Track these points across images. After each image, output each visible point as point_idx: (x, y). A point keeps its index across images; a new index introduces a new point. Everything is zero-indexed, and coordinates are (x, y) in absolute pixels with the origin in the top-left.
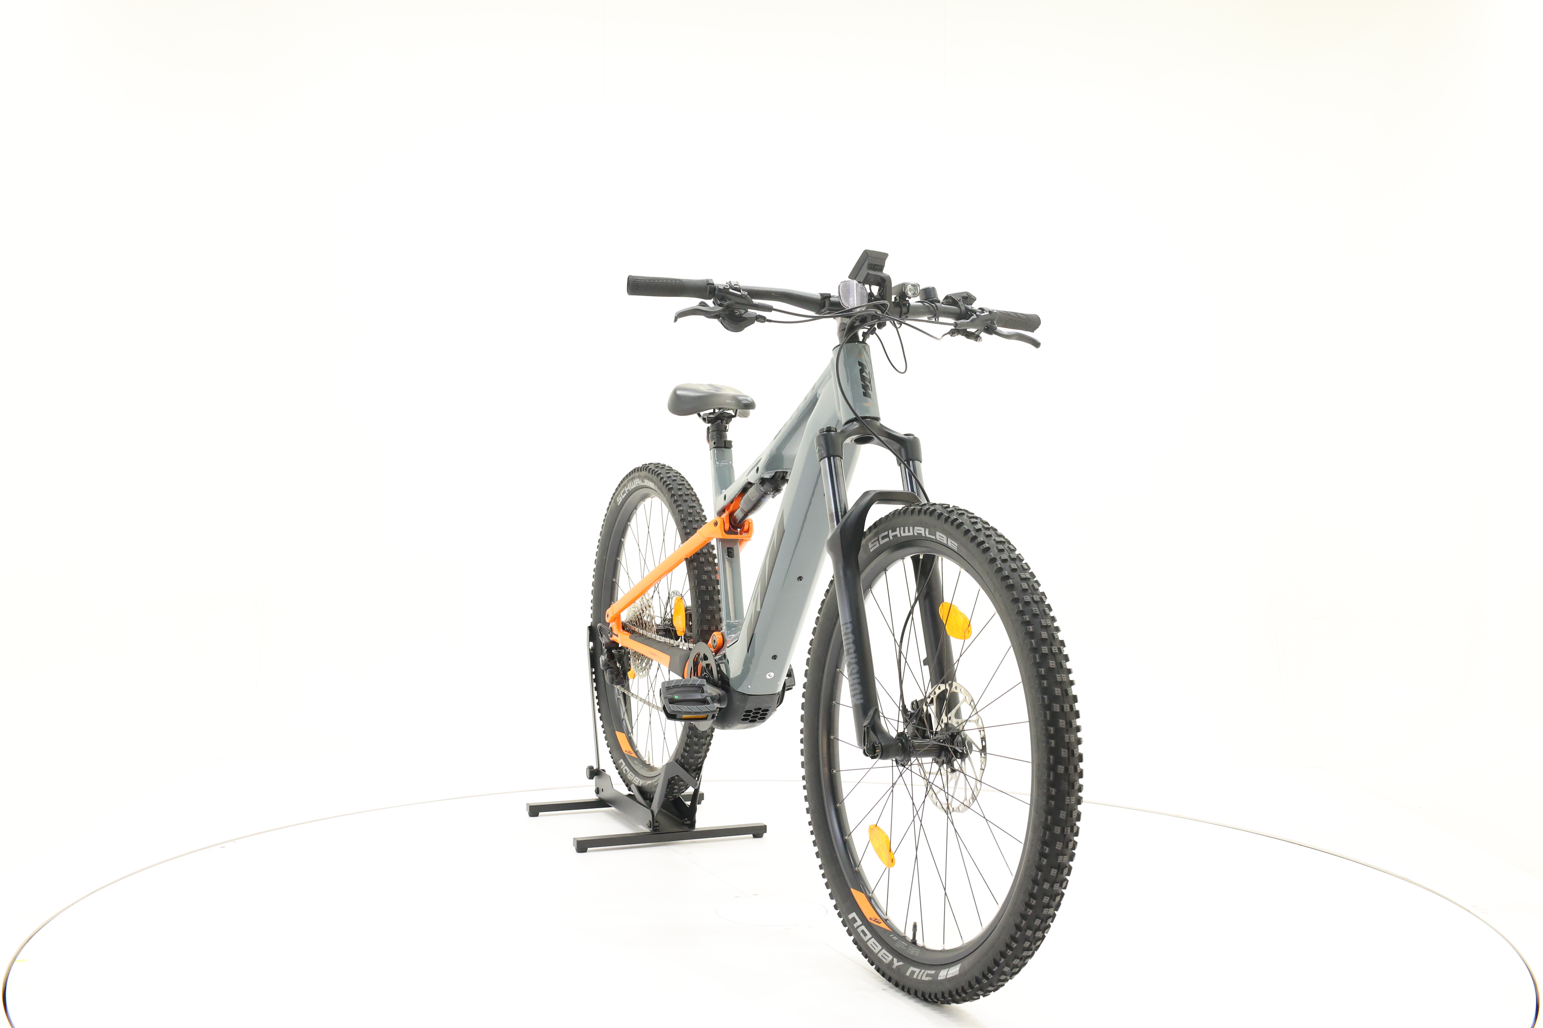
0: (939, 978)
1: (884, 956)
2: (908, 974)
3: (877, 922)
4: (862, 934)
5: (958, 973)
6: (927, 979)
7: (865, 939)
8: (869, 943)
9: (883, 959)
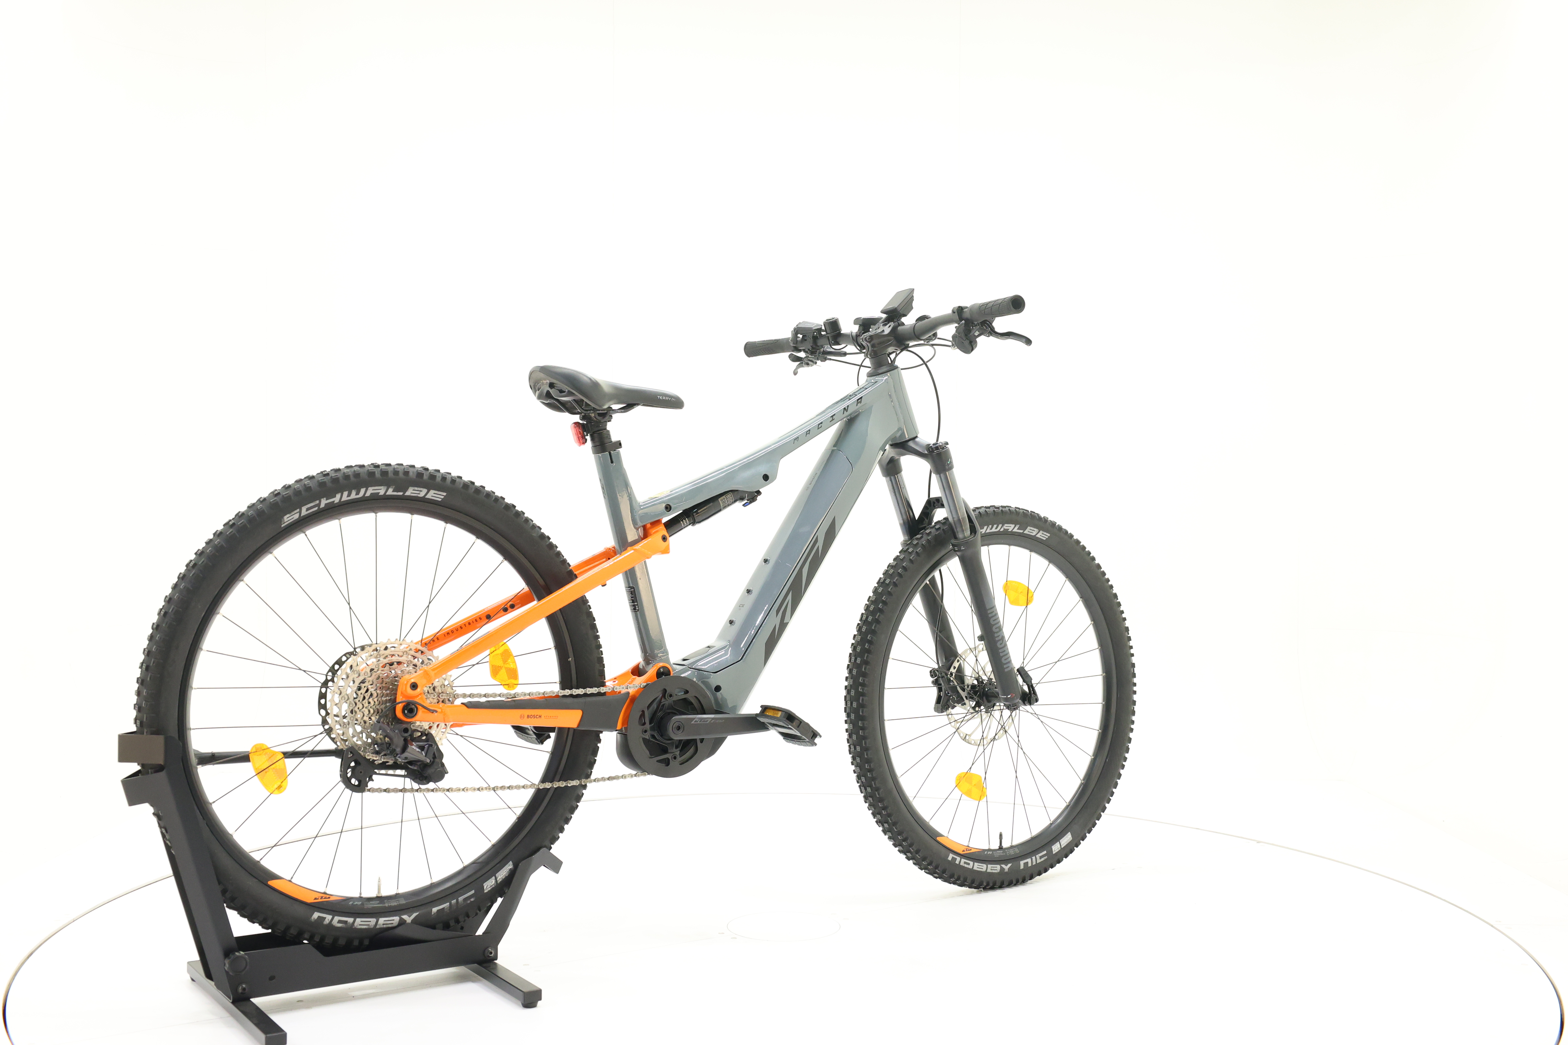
0: (1054, 853)
1: (993, 868)
2: (1022, 867)
3: (969, 850)
4: (966, 866)
5: (1071, 839)
6: (1043, 859)
7: (970, 867)
8: (975, 868)
9: (994, 871)
